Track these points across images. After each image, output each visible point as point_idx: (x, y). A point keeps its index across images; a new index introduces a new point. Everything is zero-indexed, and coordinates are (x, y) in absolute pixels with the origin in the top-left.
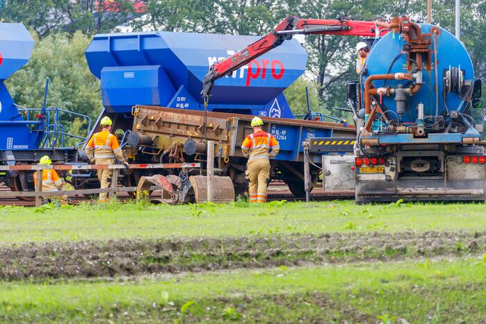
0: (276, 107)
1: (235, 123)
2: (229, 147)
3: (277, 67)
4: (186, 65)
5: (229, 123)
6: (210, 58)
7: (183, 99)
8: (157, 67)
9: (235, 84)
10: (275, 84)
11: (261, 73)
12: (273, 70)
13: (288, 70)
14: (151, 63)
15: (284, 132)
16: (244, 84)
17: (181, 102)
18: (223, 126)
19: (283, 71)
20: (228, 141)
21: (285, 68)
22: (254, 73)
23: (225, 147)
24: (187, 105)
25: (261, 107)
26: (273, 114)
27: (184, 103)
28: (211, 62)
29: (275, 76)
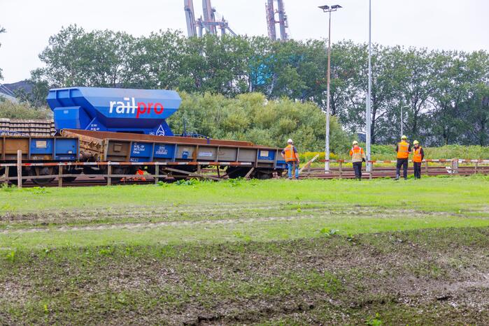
0: (161, 129)
1: (107, 142)
2: (103, 156)
3: (159, 107)
4: (94, 105)
5: (104, 142)
6: (111, 102)
7: (95, 125)
8: (78, 108)
9: (128, 117)
10: (157, 117)
11: (147, 111)
12: (155, 109)
13: (167, 109)
14: (76, 105)
15: (143, 146)
16: (135, 117)
17: (93, 127)
18: (101, 144)
19: (162, 109)
20: (103, 153)
21: (164, 108)
22: (141, 111)
23: (101, 156)
24: (98, 129)
25: (150, 130)
26: (158, 134)
27: (96, 128)
28: (112, 104)
29: (156, 112)
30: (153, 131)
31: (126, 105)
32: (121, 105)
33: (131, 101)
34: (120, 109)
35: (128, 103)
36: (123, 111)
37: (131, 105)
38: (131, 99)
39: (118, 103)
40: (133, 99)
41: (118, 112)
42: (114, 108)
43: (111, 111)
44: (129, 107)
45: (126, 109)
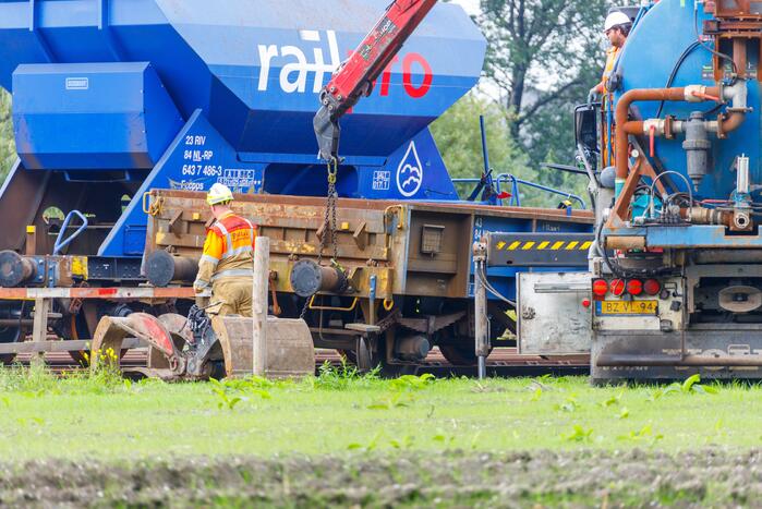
0: (411, 160)
1: (404, 218)
2: (392, 273)
4: (207, 62)
5: (390, 219)
6: (262, 48)
7: (200, 140)
8: (141, 67)
11: (378, 84)
12: (407, 77)
13: (440, 77)
14: (127, 56)
17: (193, 148)
19: (428, 78)
20: (388, 261)
21: (433, 73)
23: (384, 274)
24: (208, 155)
25: (378, 160)
26: (402, 178)
27: (202, 149)
28: (266, 55)
29: (410, 90)
30: (383, 166)
31: (310, 59)
32: (293, 59)
33: (323, 44)
34: (293, 77)
35: (318, 53)
36: (300, 85)
37: (328, 60)
38: (323, 36)
39: (287, 50)
40: (331, 35)
41: (287, 87)
42: (275, 73)
43: (263, 86)
44: (320, 68)
45: (311, 76)
